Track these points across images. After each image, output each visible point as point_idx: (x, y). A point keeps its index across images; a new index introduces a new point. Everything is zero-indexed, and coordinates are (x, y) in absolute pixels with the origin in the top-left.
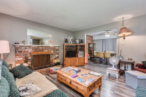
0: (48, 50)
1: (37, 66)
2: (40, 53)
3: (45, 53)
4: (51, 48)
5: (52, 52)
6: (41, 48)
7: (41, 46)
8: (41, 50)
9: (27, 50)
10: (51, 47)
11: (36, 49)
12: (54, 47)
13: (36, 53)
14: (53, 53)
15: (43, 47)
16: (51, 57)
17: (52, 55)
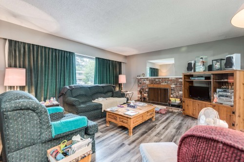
0: (166, 83)
1: (153, 100)
2: (156, 86)
3: (162, 87)
4: (172, 80)
5: (173, 86)
6: (157, 80)
7: (157, 78)
8: (158, 82)
9: (145, 82)
10: (170, 79)
11: (152, 82)
12: (177, 78)
13: (152, 86)
14: (173, 88)
15: (160, 78)
16: (172, 94)
17: (172, 90)
